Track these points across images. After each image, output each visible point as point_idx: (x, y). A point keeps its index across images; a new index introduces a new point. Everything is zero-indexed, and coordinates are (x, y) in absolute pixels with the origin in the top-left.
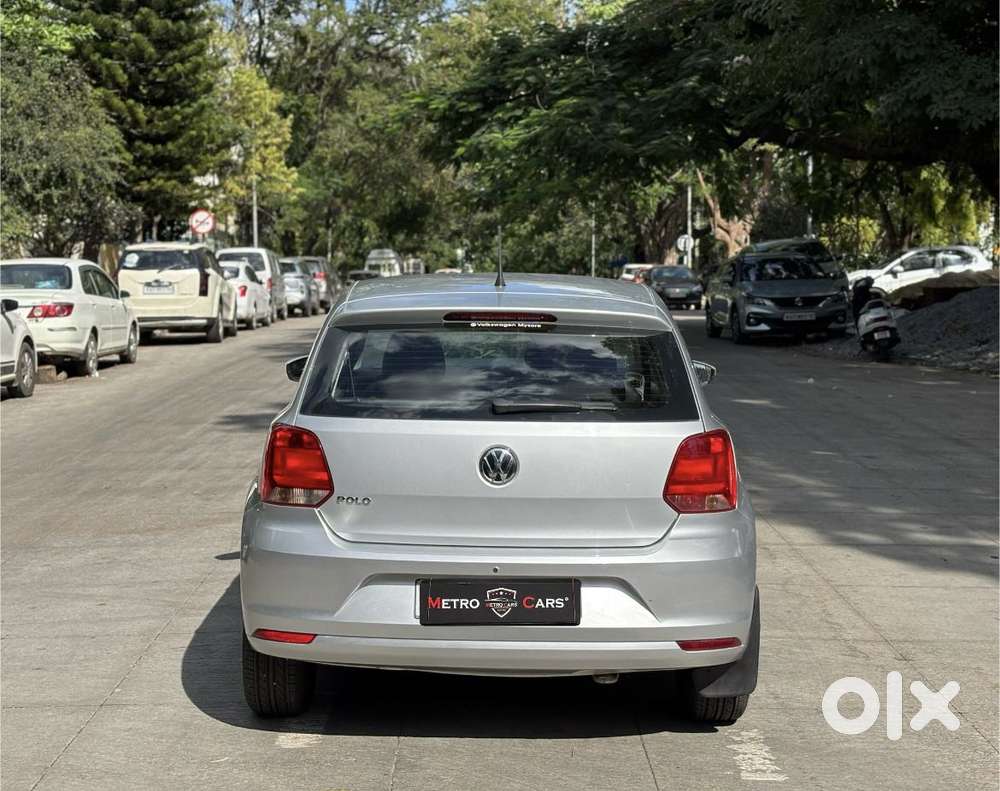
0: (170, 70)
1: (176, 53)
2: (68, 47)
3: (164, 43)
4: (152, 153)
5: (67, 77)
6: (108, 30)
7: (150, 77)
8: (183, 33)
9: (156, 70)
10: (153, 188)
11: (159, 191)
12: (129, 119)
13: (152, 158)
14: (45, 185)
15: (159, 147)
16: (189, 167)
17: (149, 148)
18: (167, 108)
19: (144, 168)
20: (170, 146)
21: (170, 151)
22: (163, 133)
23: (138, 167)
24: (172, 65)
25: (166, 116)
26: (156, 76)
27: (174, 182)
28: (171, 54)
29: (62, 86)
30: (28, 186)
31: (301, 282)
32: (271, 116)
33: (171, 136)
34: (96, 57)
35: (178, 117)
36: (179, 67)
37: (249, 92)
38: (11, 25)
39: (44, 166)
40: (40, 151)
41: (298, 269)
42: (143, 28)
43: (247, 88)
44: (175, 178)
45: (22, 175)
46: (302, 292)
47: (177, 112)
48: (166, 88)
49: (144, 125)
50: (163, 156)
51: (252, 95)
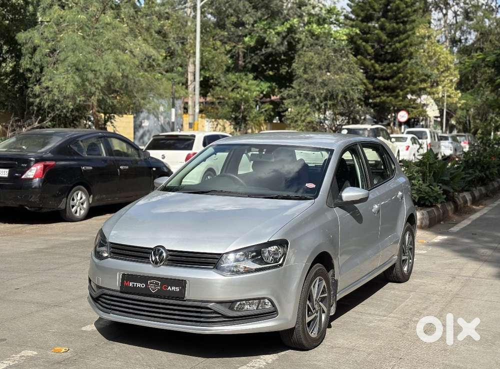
0: (393, 46)
1: (397, 38)
2: (345, 37)
3: (392, 35)
4: (383, 85)
5: (341, 51)
6: (366, 30)
7: (385, 50)
8: (401, 29)
9: (387, 47)
10: (382, 100)
11: (384, 103)
12: (372, 69)
13: (383, 87)
14: (325, 99)
15: (386, 82)
16: (399, 91)
17: (381, 82)
18: (391, 64)
19: (378, 92)
20: (391, 81)
21: (390, 84)
22: (389, 75)
23: (375, 91)
24: (394, 44)
25: (390, 68)
26: (387, 49)
27: (390, 98)
28: (395, 39)
29: (338, 55)
30: (317, 100)
31: (451, 145)
32: (450, 66)
33: (392, 77)
34: (359, 42)
35: (395, 68)
36: (398, 45)
37: (440, 55)
38: (318, 29)
39: (325, 91)
40: (324, 84)
41: (450, 139)
42: (382, 28)
43: (439, 54)
44: (392, 96)
45: (315, 95)
46: (451, 150)
47: (395, 66)
48: (392, 55)
49: (380, 72)
50: (388, 86)
51: (441, 57)
